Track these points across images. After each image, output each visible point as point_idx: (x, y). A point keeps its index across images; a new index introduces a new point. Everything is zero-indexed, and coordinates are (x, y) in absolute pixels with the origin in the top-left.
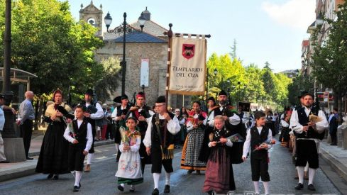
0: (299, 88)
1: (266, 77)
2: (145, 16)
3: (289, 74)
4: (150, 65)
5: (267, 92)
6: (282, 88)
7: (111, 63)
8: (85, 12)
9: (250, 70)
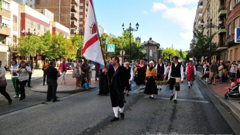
0: (190, 55)
1: (181, 53)
2: (151, 39)
3: (186, 52)
4: (152, 51)
5: (181, 56)
6: (185, 55)
7: (144, 51)
8: (137, 39)
9: (176, 51)
